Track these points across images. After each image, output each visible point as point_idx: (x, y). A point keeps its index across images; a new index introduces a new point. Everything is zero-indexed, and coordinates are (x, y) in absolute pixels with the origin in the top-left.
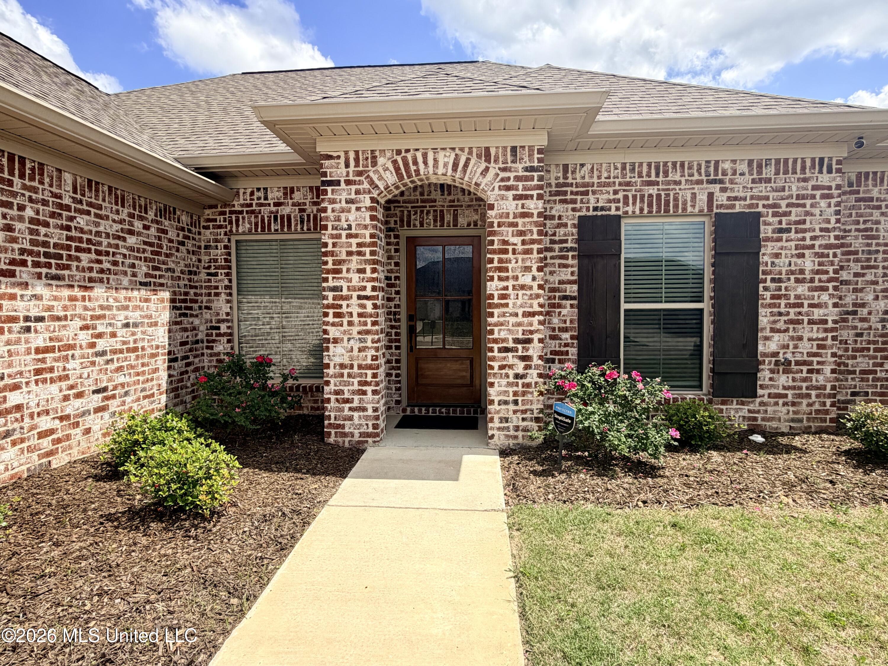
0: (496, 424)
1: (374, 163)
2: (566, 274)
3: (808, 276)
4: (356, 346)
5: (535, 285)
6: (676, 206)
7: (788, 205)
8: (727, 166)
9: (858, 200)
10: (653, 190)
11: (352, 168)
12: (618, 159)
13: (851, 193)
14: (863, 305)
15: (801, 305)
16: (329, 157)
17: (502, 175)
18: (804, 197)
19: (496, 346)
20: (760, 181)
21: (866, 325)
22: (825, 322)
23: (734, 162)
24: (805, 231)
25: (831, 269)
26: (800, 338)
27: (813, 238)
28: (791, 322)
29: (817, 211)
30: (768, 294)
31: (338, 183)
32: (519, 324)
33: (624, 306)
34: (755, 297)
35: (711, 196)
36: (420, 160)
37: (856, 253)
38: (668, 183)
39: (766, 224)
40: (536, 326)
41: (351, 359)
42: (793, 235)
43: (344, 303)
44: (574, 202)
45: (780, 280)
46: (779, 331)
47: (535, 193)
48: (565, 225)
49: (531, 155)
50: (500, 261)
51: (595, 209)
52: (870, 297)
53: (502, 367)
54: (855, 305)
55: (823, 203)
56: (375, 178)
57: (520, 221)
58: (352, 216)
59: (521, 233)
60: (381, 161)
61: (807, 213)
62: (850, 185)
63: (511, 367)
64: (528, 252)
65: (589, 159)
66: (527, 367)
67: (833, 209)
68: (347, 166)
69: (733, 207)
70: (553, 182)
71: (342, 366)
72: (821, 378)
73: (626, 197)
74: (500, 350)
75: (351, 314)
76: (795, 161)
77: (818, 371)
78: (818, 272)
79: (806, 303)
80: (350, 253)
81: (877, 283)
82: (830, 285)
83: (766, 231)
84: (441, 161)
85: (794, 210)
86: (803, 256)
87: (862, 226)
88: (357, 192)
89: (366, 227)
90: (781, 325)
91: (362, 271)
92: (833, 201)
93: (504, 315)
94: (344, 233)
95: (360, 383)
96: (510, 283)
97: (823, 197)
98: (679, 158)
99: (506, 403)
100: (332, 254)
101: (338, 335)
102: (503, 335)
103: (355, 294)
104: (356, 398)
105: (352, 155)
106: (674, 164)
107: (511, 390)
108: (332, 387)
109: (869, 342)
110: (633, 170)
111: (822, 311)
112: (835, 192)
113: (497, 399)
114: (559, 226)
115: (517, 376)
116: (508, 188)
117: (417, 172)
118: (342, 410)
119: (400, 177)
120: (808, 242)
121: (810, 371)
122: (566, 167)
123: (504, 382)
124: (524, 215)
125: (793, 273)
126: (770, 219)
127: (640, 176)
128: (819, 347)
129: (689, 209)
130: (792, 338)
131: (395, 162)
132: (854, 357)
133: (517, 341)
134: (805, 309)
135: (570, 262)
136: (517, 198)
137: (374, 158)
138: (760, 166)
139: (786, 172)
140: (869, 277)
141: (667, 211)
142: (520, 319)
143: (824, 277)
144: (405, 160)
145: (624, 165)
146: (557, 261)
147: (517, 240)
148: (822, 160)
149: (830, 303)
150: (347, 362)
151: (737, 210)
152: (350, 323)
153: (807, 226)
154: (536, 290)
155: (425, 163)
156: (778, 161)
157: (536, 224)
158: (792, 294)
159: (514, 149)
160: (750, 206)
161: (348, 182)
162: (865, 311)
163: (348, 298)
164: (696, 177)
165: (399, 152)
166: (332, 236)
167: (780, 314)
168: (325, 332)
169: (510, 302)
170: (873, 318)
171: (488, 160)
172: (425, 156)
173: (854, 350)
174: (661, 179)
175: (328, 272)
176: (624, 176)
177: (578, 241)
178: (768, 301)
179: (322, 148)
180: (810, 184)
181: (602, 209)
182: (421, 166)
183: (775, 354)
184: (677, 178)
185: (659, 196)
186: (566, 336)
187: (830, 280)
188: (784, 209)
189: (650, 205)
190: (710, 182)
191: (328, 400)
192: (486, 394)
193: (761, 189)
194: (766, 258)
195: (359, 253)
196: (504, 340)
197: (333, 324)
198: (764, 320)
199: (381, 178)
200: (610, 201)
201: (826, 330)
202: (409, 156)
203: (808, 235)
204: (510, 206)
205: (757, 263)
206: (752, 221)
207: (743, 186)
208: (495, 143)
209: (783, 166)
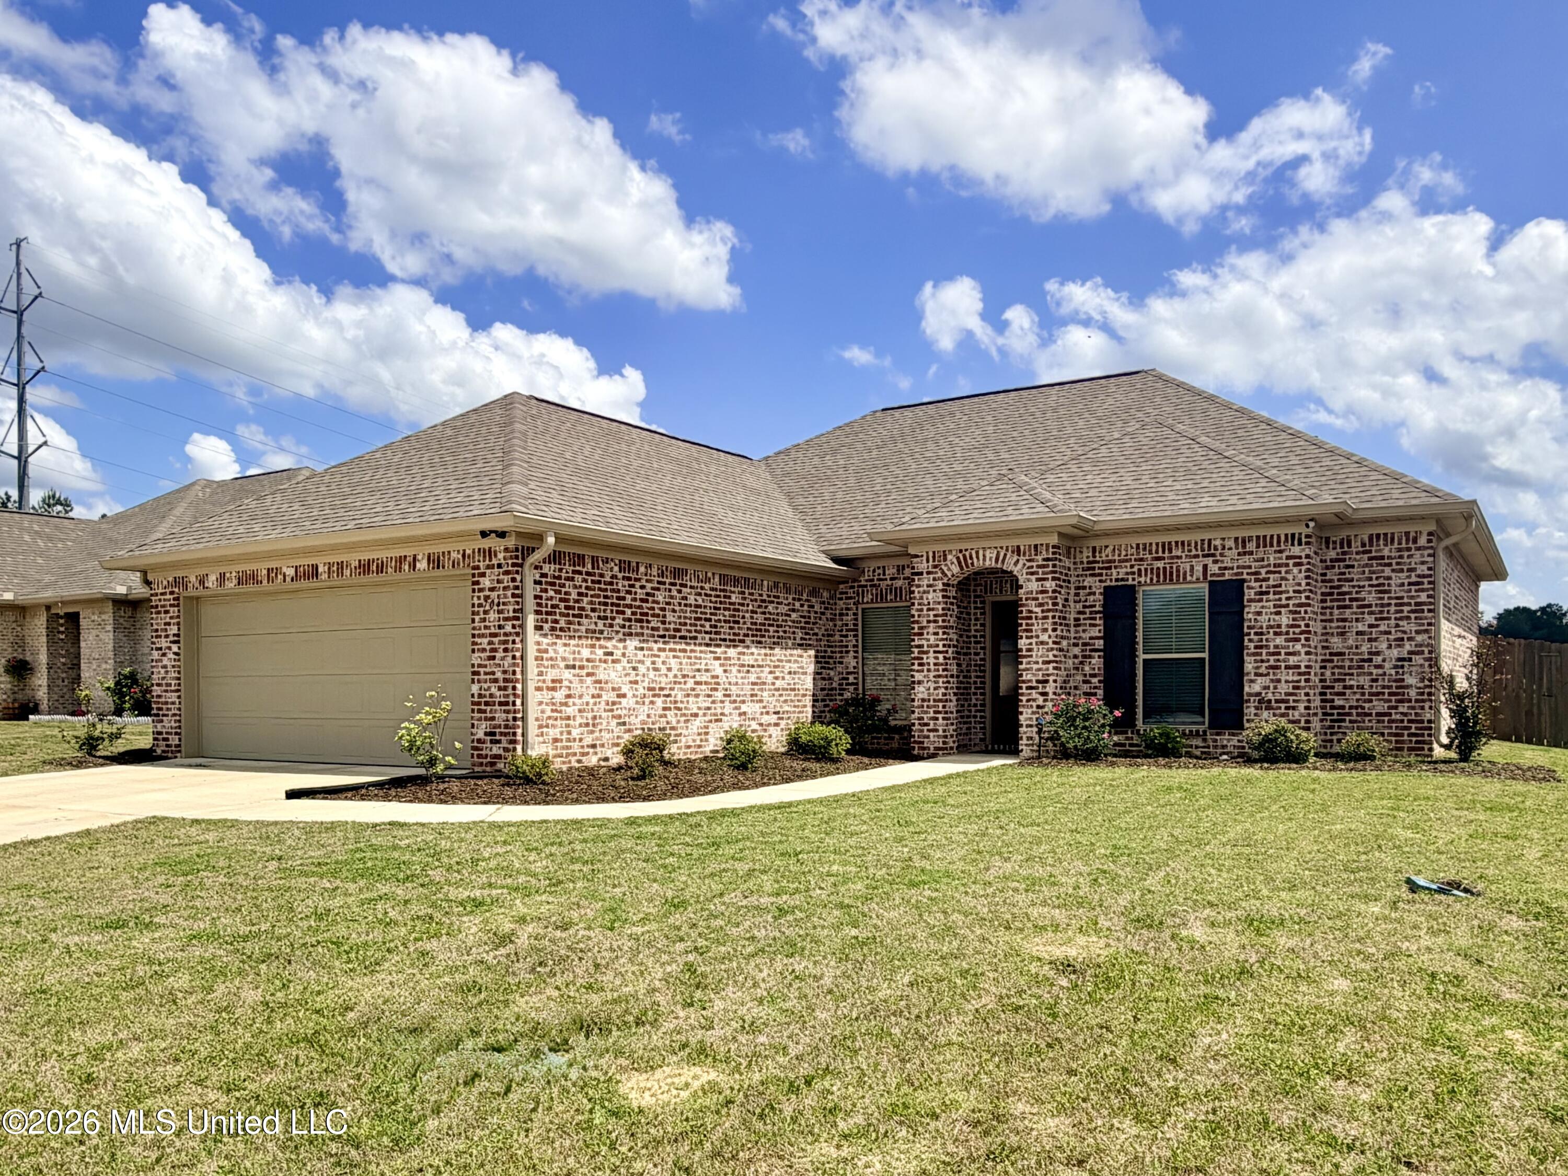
0: (1024, 741)
1: (945, 560)
2: (1095, 632)
3: (1284, 629)
4: (932, 685)
5: (1050, 641)
6: (1178, 576)
7: (1267, 572)
8: (1218, 543)
9: (1370, 559)
10: (1160, 564)
11: (931, 563)
12: (1134, 541)
13: (1364, 552)
14: (1378, 653)
15: (1279, 654)
16: (917, 556)
17: (1028, 564)
18: (1280, 565)
19: (1024, 686)
20: (1245, 553)
21: (1380, 671)
22: (1299, 667)
23: (1223, 539)
24: (1281, 593)
25: (1302, 623)
26: (1279, 681)
27: (1288, 599)
28: (1272, 667)
29: (1290, 577)
30: (1252, 645)
31: (921, 574)
32: (1039, 670)
33: (1141, 657)
34: (1241, 648)
35: (1205, 567)
36: (974, 556)
37: (1370, 606)
38: (1172, 558)
39: (1249, 588)
40: (1051, 671)
41: (929, 694)
42: (1271, 596)
43: (925, 656)
44: (1101, 575)
45: (1262, 634)
46: (1261, 675)
47: (1050, 576)
48: (1094, 594)
49: (1047, 550)
50: (1027, 624)
51: (1117, 580)
52: (1384, 646)
53: (1028, 701)
54: (1370, 653)
55: (1295, 570)
56: (945, 569)
57: (1040, 596)
58: (930, 596)
59: (1041, 605)
60: (949, 557)
61: (1283, 579)
62: (1363, 545)
63: (1034, 700)
64: (1045, 618)
65: (1112, 542)
66: (1045, 700)
67: (1303, 574)
68: (928, 561)
69: (1223, 575)
70: (1085, 560)
71: (923, 700)
72: (1296, 713)
73: (1140, 570)
74: (1028, 688)
75: (929, 664)
76: (1272, 536)
77: (1294, 708)
78: (1292, 626)
79: (1283, 651)
80: (929, 622)
81: (1389, 633)
82: (1302, 637)
83: (1249, 594)
84: (988, 556)
85: (1271, 576)
86: (1279, 613)
87: (1375, 582)
88: (934, 579)
89: (939, 603)
90: (1263, 670)
91: (936, 634)
92: (1303, 568)
93: (1029, 663)
94: (925, 608)
95: (935, 712)
96: (1034, 640)
97: (1296, 565)
98: (1180, 539)
99: (1031, 726)
100: (917, 622)
101: (921, 678)
102: (1029, 677)
103: (932, 650)
104: (932, 722)
105: (931, 555)
106: (1177, 543)
107: (1034, 717)
108: (916, 715)
109: (1384, 687)
110: (1144, 549)
111: (1296, 658)
112: (1304, 561)
113: (1025, 723)
114: (1090, 594)
115: (1038, 707)
116: (1032, 574)
117: (972, 564)
118: (922, 731)
119: (961, 568)
120: (1284, 602)
121: (1287, 708)
122: (1094, 549)
123: (1030, 711)
124: (1043, 592)
125: (1272, 627)
126: (1253, 584)
127: (1150, 553)
128: (1294, 688)
129: (1189, 578)
130: (1272, 681)
131: (958, 558)
132: (1371, 701)
133: (1038, 681)
134: (1282, 657)
135: (1098, 622)
136: (1038, 580)
137: (945, 555)
138: (1244, 541)
139: (1265, 546)
140: (1382, 628)
141: (1171, 580)
142: (1040, 666)
143: (1297, 630)
144: (964, 556)
145: (1138, 545)
146: (1088, 622)
147: (1038, 610)
148: (1293, 535)
149: (1303, 651)
150: (926, 697)
151: (1227, 577)
152: (929, 670)
153: (1283, 588)
154: (1051, 645)
155: (978, 558)
156: (1258, 537)
157: (1051, 598)
158: (1272, 644)
159: (1036, 546)
160: (1237, 574)
161: (928, 573)
162: (1380, 658)
163: (927, 652)
164: (1194, 552)
165: (961, 551)
166: (918, 610)
167: (1262, 661)
168: (913, 676)
169: (1034, 654)
170: (1387, 665)
171: (1019, 555)
172: (977, 553)
173: (1371, 694)
174: (1166, 555)
175: (915, 634)
176: (1138, 553)
177: (1103, 606)
178: (1253, 650)
179: (912, 551)
180: (1284, 555)
181: (1122, 580)
182: (975, 560)
183: (1259, 694)
184: (1179, 553)
185: (1165, 568)
186: (1095, 680)
187: (1302, 633)
188: (1264, 575)
189: (1158, 576)
190: (1204, 556)
191: (913, 724)
192: (1018, 720)
193: (1245, 560)
194: (1250, 616)
195: (935, 621)
196: (1030, 681)
197: (918, 671)
198: (1249, 667)
199: (949, 569)
200: (1127, 574)
201: (1300, 674)
202: (967, 554)
203: (1284, 596)
204: (1034, 586)
205: (1242, 620)
206: (1238, 586)
207: (1230, 558)
208: (1023, 542)
209: (1262, 542)
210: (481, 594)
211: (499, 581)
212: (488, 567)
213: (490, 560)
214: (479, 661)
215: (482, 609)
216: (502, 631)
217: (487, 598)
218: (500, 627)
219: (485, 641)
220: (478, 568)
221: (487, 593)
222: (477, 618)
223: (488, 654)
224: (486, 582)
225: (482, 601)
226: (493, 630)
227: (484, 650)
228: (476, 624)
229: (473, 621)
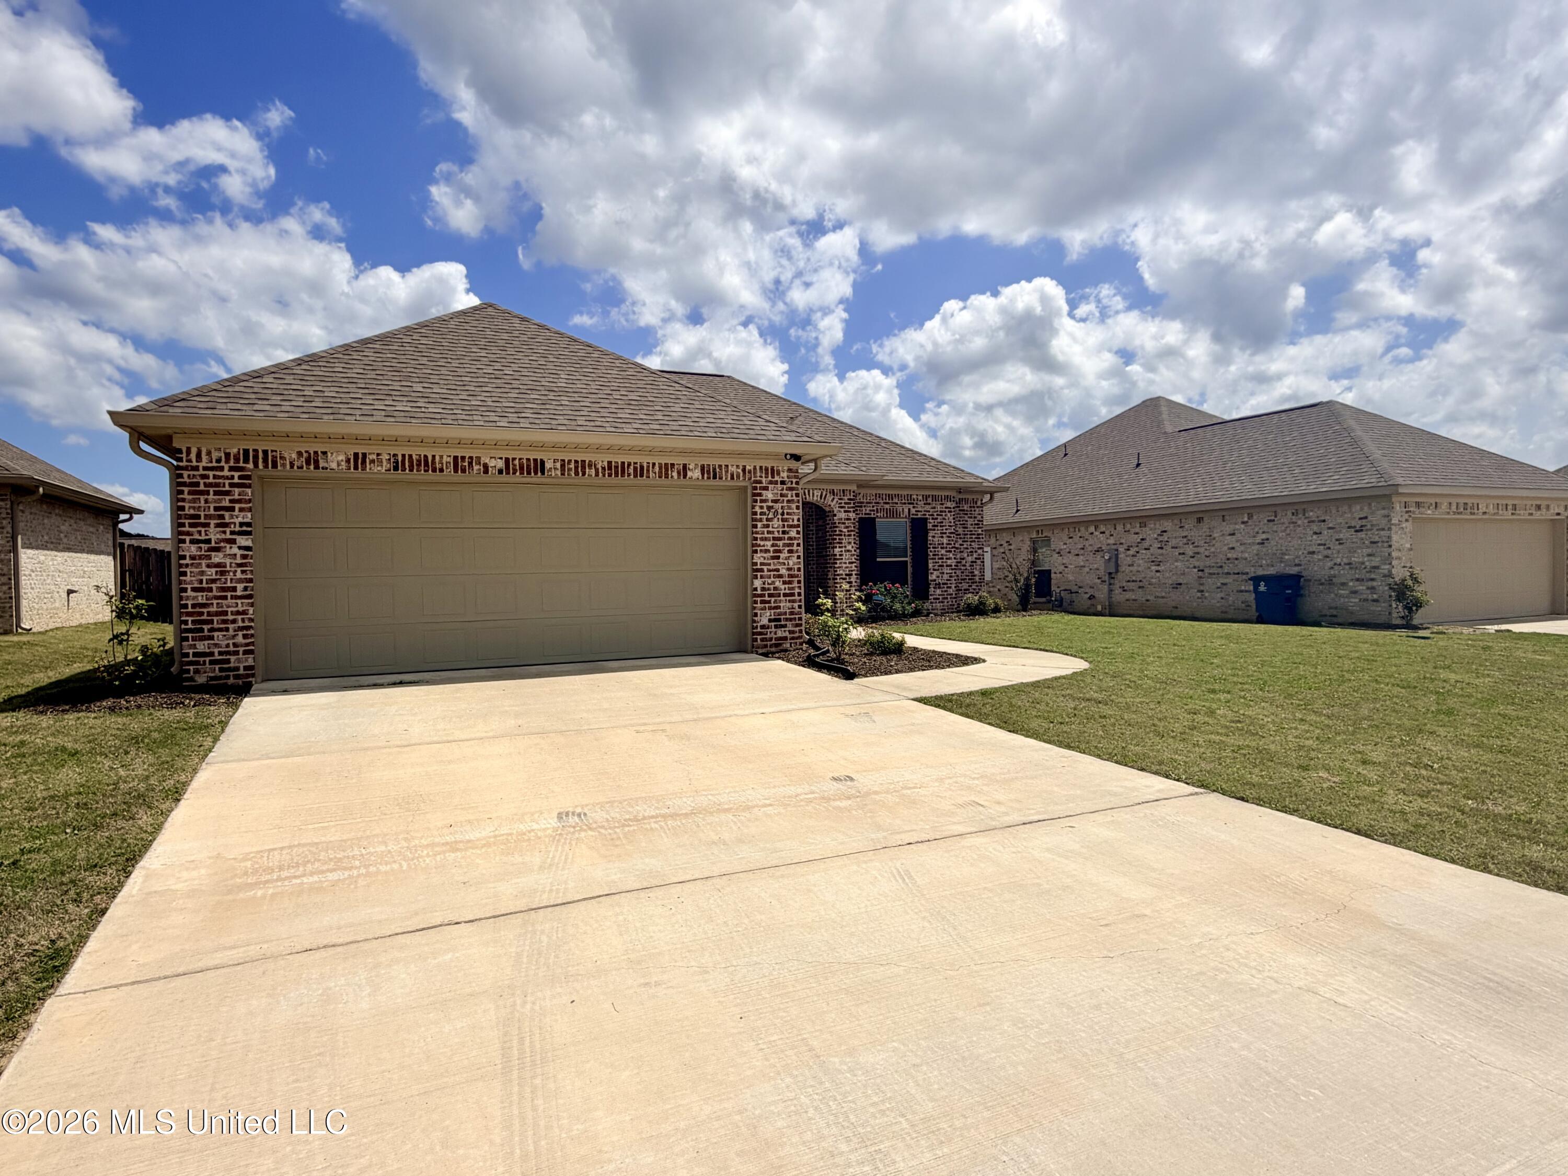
3: (945, 546)
6: (897, 514)
7: (937, 515)
8: (915, 497)
10: (887, 506)
12: (874, 491)
15: (943, 558)
17: (839, 502)
18: (942, 512)
20: (927, 504)
22: (952, 566)
23: (917, 495)
24: (943, 526)
26: (943, 573)
27: (946, 529)
28: (940, 566)
29: (947, 518)
30: (931, 554)
32: (847, 567)
33: (877, 560)
34: (926, 555)
35: (909, 510)
38: (893, 503)
39: (929, 523)
42: (939, 528)
45: (935, 548)
46: (936, 570)
47: (851, 509)
49: (850, 493)
50: (839, 539)
51: (865, 514)
52: (966, 555)
55: (949, 515)
57: (846, 522)
59: (847, 527)
61: (943, 519)
64: (850, 535)
66: (851, 586)
67: (953, 517)
69: (918, 514)
72: (951, 590)
73: (877, 509)
76: (938, 496)
77: (950, 587)
78: (948, 544)
81: (968, 549)
82: (953, 550)
83: (930, 526)
85: (939, 517)
86: (942, 537)
87: (962, 522)
90: (936, 567)
92: (952, 514)
93: (840, 563)
96: (843, 549)
97: (949, 512)
98: (898, 493)
102: (841, 572)
106: (896, 495)
109: (965, 576)
110: (880, 497)
111: (950, 561)
112: (952, 510)
116: (842, 507)
120: (944, 531)
121: (947, 587)
124: (848, 519)
125: (940, 545)
126: (931, 521)
127: (883, 499)
128: (950, 577)
129: (901, 516)
130: (941, 573)
132: (961, 583)
133: (846, 575)
134: (944, 560)
136: (845, 512)
138: (926, 497)
139: (935, 501)
141: (893, 516)
142: (847, 565)
143: (950, 546)
145: (876, 494)
147: (845, 530)
148: (948, 496)
149: (953, 557)
151: (919, 516)
153: (944, 524)
156: (933, 496)
158: (940, 554)
159: (844, 491)
160: (924, 515)
162: (964, 561)
164: (904, 502)
167: (936, 562)
169: (843, 557)
170: (968, 565)
171: (834, 495)
174: (890, 501)
176: (876, 499)
177: (859, 529)
178: (932, 556)
180: (944, 506)
181: (868, 514)
183: (935, 580)
184: (897, 501)
185: (890, 509)
187: (952, 548)
188: (935, 516)
189: (887, 513)
190: (909, 504)
193: (928, 508)
194: (930, 538)
198: (930, 566)
200: (871, 511)
201: (952, 569)
203: (944, 528)
204: (843, 515)
205: (927, 540)
206: (924, 521)
207: (921, 506)
208: (836, 488)
209: (935, 498)
210: (764, 505)
211: (782, 495)
212: (771, 482)
213: (773, 477)
214: (762, 560)
215: (765, 517)
216: (786, 536)
217: (769, 508)
218: (784, 532)
219: (769, 543)
220: (760, 482)
221: (770, 504)
222: (759, 524)
223: (772, 554)
224: (769, 495)
225: (765, 510)
226: (776, 535)
227: (767, 551)
228: (758, 529)
229: (755, 526)
